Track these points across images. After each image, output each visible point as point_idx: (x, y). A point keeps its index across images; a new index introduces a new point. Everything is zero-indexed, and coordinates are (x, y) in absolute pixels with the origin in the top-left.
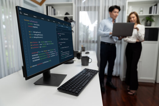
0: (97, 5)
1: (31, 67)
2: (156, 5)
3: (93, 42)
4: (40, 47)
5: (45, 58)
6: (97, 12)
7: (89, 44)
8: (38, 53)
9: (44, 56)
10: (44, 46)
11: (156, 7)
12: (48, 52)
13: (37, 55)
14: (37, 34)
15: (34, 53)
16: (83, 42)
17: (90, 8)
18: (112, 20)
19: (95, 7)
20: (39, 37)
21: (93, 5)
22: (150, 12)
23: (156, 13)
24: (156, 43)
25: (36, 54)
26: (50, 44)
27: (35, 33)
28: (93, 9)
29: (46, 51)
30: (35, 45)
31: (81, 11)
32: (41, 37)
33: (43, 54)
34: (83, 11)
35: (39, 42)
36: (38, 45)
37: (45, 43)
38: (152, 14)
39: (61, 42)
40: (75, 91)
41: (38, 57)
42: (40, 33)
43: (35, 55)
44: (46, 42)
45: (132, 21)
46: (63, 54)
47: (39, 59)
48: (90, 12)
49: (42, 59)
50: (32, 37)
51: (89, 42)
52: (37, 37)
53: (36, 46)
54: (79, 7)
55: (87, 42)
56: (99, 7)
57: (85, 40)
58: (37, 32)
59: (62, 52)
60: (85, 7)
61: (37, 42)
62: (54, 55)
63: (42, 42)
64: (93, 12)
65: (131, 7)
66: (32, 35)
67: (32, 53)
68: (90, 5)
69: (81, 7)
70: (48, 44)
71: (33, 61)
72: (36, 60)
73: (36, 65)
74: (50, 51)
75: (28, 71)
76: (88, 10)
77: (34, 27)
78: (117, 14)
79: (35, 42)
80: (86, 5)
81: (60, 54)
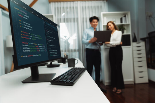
0: (76, 17)
1: (22, 57)
2: (125, 16)
3: (75, 51)
4: (30, 39)
5: (35, 51)
6: (76, 23)
7: (71, 53)
8: (29, 45)
9: (34, 49)
10: (34, 39)
11: (125, 18)
12: (38, 45)
13: (27, 46)
14: (27, 25)
15: (24, 43)
16: (65, 51)
17: (69, 20)
18: (93, 29)
19: (74, 19)
20: (29, 29)
21: (72, 17)
22: (121, 22)
23: (126, 22)
24: (130, 48)
25: (27, 44)
26: (39, 38)
27: (25, 24)
28: (72, 20)
29: (36, 44)
30: (25, 35)
31: (61, 22)
32: (31, 29)
33: (33, 46)
34: (63, 22)
35: (29, 34)
36: (28, 36)
37: (34, 36)
38: (123, 23)
39: (49, 39)
40: (70, 81)
41: (29, 48)
42: (30, 24)
43: (25, 45)
44: (36, 35)
45: (110, 28)
46: (52, 51)
47: (29, 51)
48: (69, 23)
49: (32, 51)
50: (23, 27)
51: (70, 51)
52: (27, 28)
53: (26, 37)
54: (59, 19)
55: (69, 51)
56: (77, 19)
57: (67, 49)
58: (26, 23)
59: (50, 50)
60: (64, 19)
61: (27, 33)
62: (44, 51)
63: (32, 34)
64: (72, 23)
65: (105, 18)
66: (23, 24)
67: (23, 43)
68: (69, 17)
69: (61, 19)
70: (37, 38)
71: (24, 51)
72: (26, 51)
73: (27, 56)
74: (39, 45)
75: (19, 60)
76: (67, 22)
77: (24, 17)
78: (96, 23)
79: (25, 33)
80: (66, 17)
81: (48, 51)
